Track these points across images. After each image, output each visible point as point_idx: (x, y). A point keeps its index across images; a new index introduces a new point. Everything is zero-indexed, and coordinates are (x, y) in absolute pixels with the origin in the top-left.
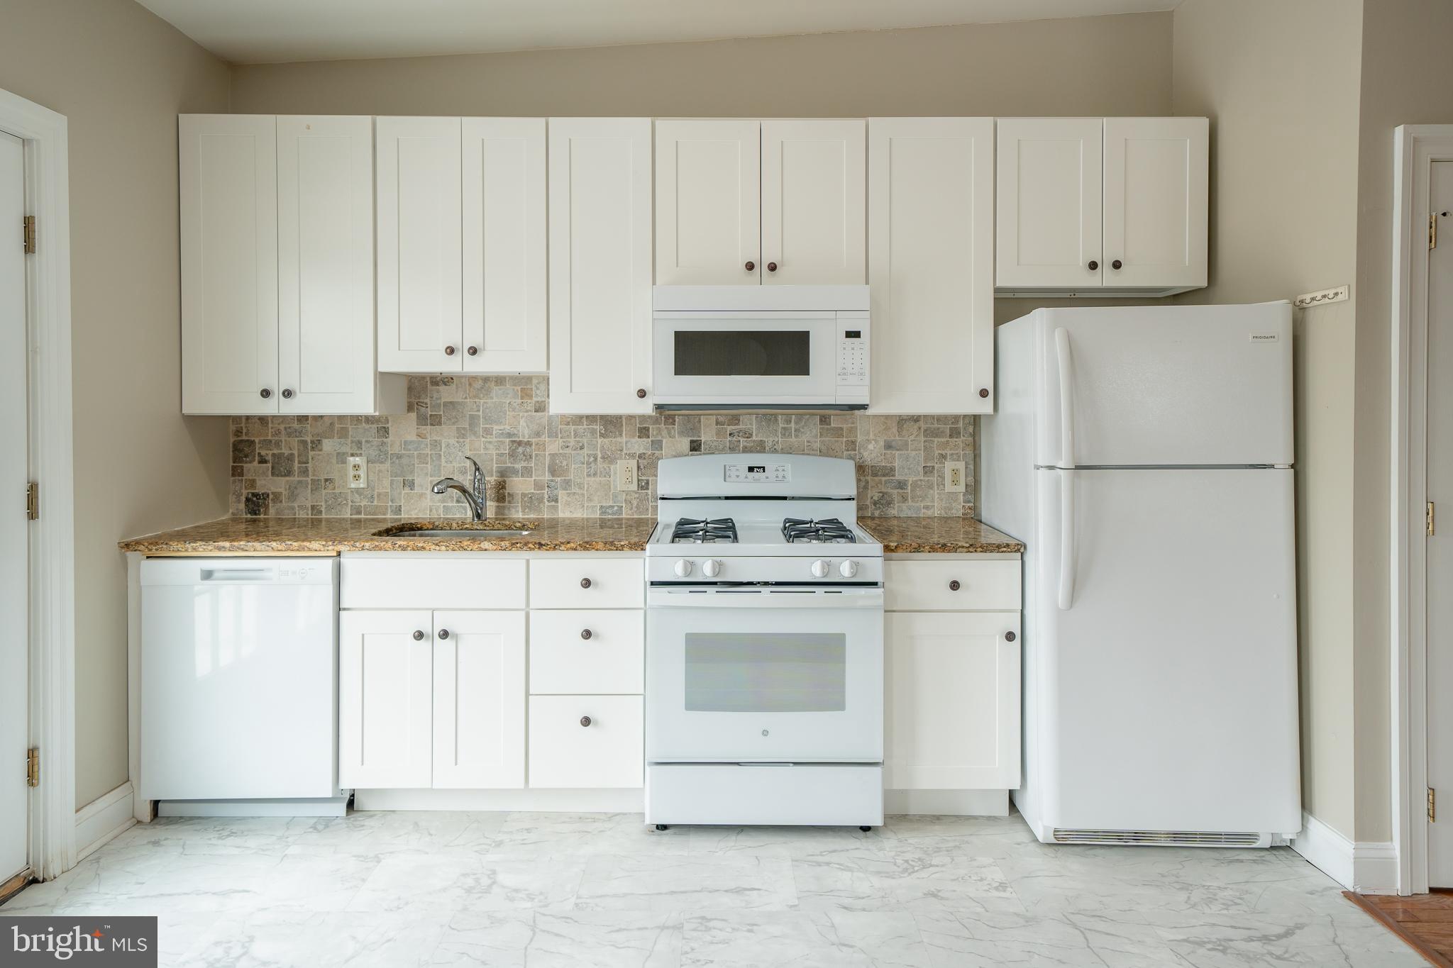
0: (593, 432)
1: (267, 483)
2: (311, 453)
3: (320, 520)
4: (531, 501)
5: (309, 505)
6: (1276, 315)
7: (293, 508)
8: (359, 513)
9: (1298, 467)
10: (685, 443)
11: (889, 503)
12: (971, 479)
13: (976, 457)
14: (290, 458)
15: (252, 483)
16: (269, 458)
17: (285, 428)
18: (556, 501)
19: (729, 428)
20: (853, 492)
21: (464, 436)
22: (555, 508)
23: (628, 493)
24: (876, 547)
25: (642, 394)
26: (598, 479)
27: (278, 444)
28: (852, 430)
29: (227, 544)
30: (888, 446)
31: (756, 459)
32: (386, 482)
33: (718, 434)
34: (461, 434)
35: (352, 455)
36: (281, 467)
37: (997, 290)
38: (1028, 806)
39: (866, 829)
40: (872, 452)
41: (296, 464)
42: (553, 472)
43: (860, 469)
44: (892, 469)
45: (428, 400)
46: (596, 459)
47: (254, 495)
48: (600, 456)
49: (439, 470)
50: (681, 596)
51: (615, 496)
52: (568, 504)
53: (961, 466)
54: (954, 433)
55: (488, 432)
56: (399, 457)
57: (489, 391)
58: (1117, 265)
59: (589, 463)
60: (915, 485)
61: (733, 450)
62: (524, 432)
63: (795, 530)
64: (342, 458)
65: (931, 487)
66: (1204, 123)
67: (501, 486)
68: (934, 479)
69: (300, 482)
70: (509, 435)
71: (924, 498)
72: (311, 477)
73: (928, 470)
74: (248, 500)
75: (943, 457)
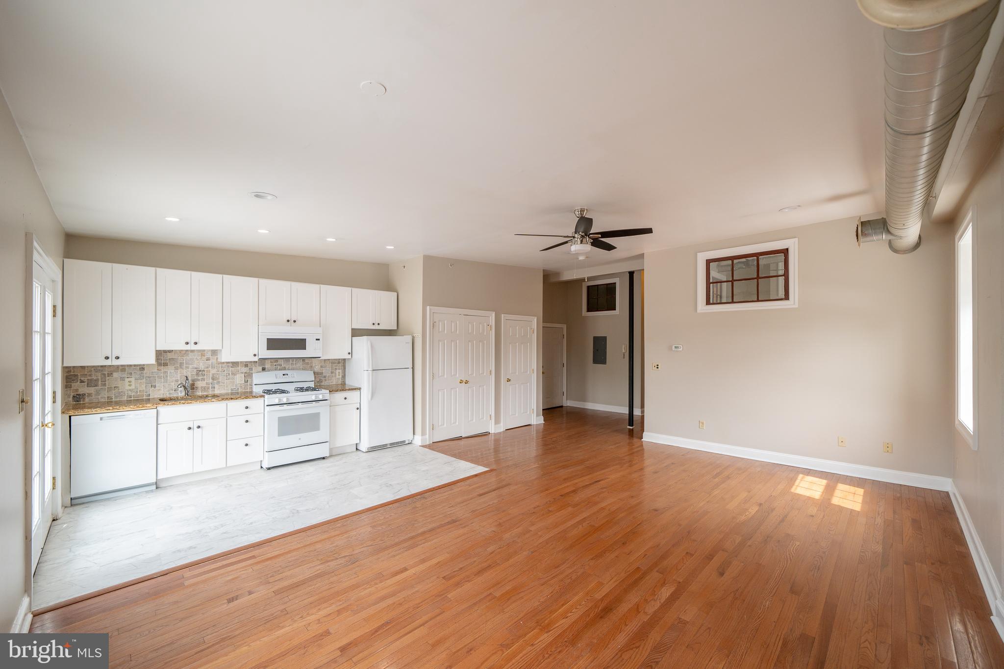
0: (228, 366)
1: (83, 389)
2: (107, 378)
3: (112, 402)
4: (204, 389)
5: (106, 396)
6: (409, 338)
7: (98, 398)
8: (131, 398)
9: (413, 368)
10: (260, 368)
11: (321, 382)
12: (343, 374)
13: (345, 368)
14: (97, 380)
15: (77, 390)
16: (86, 380)
17: (94, 370)
18: (214, 388)
19: (275, 364)
20: (314, 379)
21: (177, 369)
22: (214, 390)
23: (241, 384)
24: (328, 391)
25: (255, 355)
26: (230, 380)
27: (90, 375)
28: (312, 363)
29: (111, 408)
30: (321, 367)
31: (284, 372)
32: (144, 386)
33: (271, 365)
34: (176, 369)
35: (128, 378)
36: (91, 383)
37: (352, 329)
38: (360, 448)
39: (324, 458)
40: (317, 368)
41: (100, 382)
42: (213, 379)
43: (314, 373)
44: (322, 373)
45: (162, 358)
46: (229, 374)
47: (77, 395)
48: (230, 373)
49: (167, 381)
50: (277, 407)
51: (236, 385)
52: (219, 388)
53: (340, 371)
54: (339, 363)
55: (187, 368)
56: (149, 377)
57: (188, 355)
58: (379, 324)
59: (226, 376)
60: (328, 377)
61: (276, 369)
62: (202, 367)
63: (301, 389)
64: (123, 379)
65: (333, 377)
66: (396, 294)
67: (193, 385)
68: (334, 375)
69: (101, 389)
70: (196, 368)
71: (331, 379)
72: (107, 386)
73: (332, 373)
74: (74, 397)
75: (336, 369)
